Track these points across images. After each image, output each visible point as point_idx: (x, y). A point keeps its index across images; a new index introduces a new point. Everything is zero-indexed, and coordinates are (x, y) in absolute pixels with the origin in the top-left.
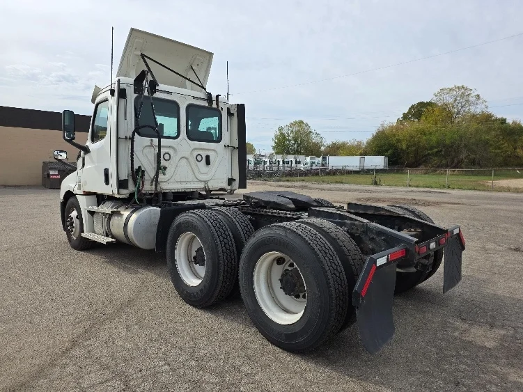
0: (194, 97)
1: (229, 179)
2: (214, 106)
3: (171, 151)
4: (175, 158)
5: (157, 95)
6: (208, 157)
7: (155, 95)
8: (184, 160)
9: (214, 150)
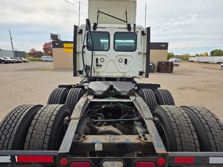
0: (119, 28)
1: (140, 72)
2: (132, 31)
3: (104, 57)
4: (106, 61)
5: (98, 30)
6: (126, 60)
7: (96, 30)
8: (111, 62)
9: (130, 56)
